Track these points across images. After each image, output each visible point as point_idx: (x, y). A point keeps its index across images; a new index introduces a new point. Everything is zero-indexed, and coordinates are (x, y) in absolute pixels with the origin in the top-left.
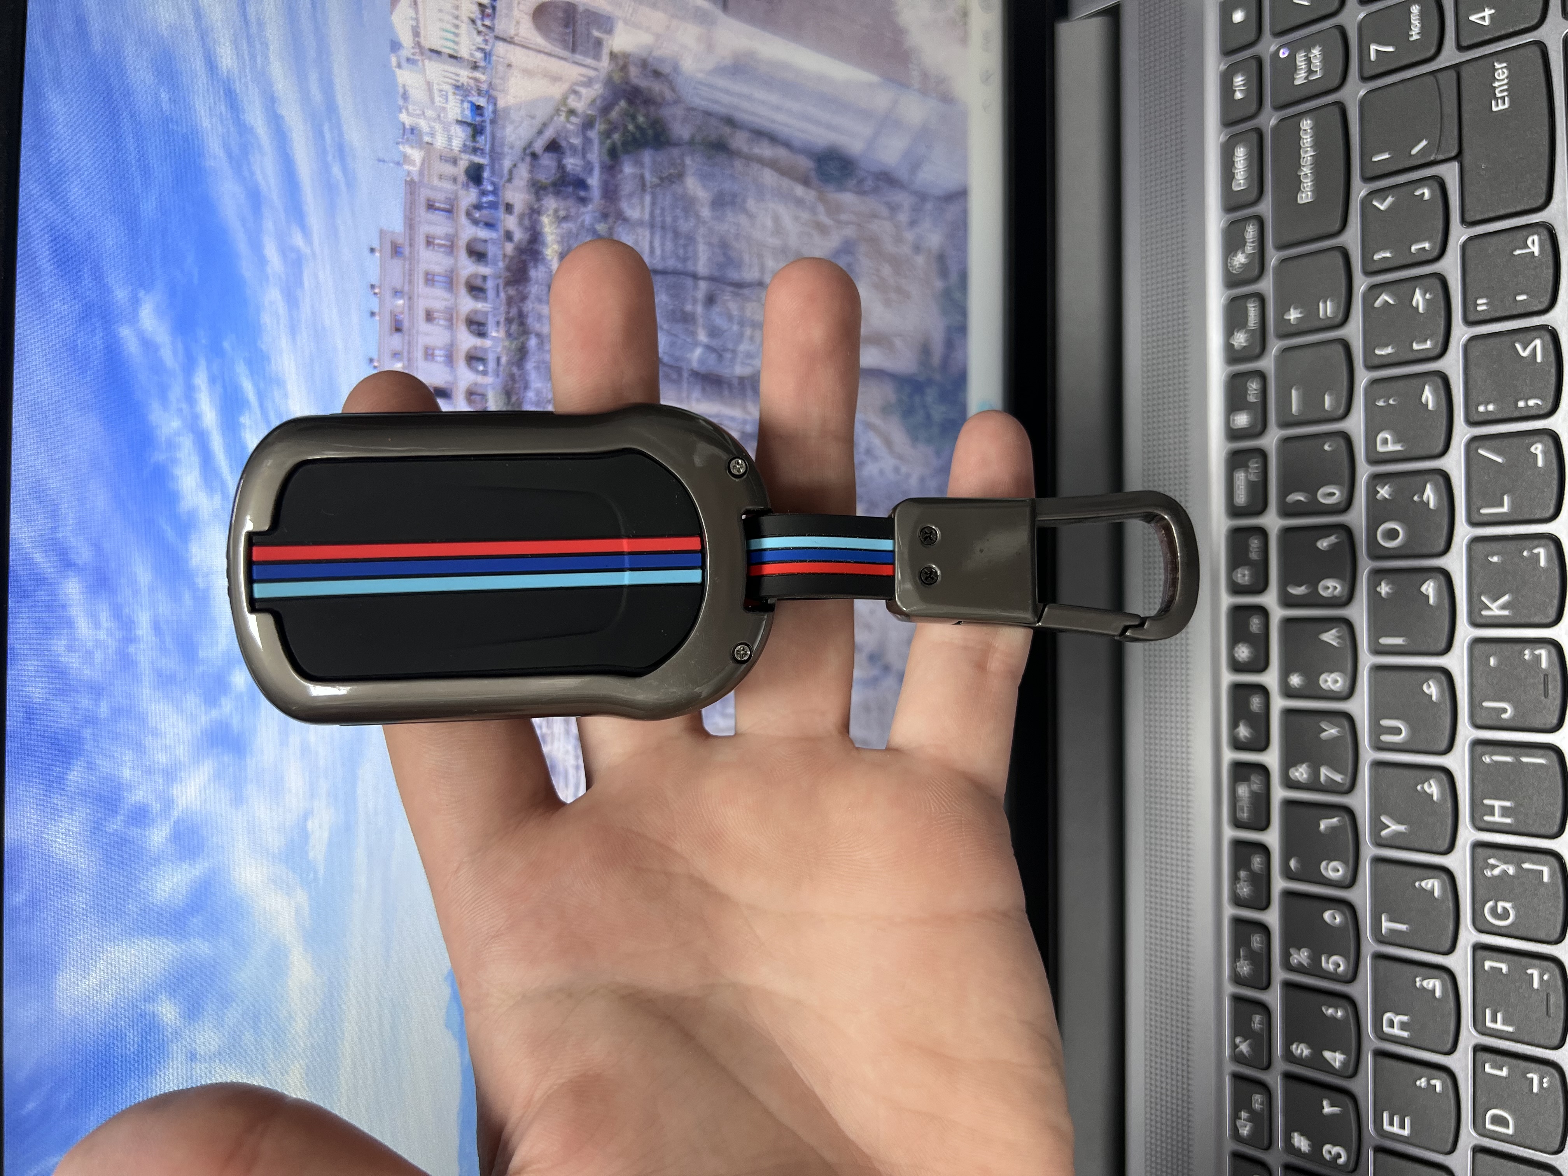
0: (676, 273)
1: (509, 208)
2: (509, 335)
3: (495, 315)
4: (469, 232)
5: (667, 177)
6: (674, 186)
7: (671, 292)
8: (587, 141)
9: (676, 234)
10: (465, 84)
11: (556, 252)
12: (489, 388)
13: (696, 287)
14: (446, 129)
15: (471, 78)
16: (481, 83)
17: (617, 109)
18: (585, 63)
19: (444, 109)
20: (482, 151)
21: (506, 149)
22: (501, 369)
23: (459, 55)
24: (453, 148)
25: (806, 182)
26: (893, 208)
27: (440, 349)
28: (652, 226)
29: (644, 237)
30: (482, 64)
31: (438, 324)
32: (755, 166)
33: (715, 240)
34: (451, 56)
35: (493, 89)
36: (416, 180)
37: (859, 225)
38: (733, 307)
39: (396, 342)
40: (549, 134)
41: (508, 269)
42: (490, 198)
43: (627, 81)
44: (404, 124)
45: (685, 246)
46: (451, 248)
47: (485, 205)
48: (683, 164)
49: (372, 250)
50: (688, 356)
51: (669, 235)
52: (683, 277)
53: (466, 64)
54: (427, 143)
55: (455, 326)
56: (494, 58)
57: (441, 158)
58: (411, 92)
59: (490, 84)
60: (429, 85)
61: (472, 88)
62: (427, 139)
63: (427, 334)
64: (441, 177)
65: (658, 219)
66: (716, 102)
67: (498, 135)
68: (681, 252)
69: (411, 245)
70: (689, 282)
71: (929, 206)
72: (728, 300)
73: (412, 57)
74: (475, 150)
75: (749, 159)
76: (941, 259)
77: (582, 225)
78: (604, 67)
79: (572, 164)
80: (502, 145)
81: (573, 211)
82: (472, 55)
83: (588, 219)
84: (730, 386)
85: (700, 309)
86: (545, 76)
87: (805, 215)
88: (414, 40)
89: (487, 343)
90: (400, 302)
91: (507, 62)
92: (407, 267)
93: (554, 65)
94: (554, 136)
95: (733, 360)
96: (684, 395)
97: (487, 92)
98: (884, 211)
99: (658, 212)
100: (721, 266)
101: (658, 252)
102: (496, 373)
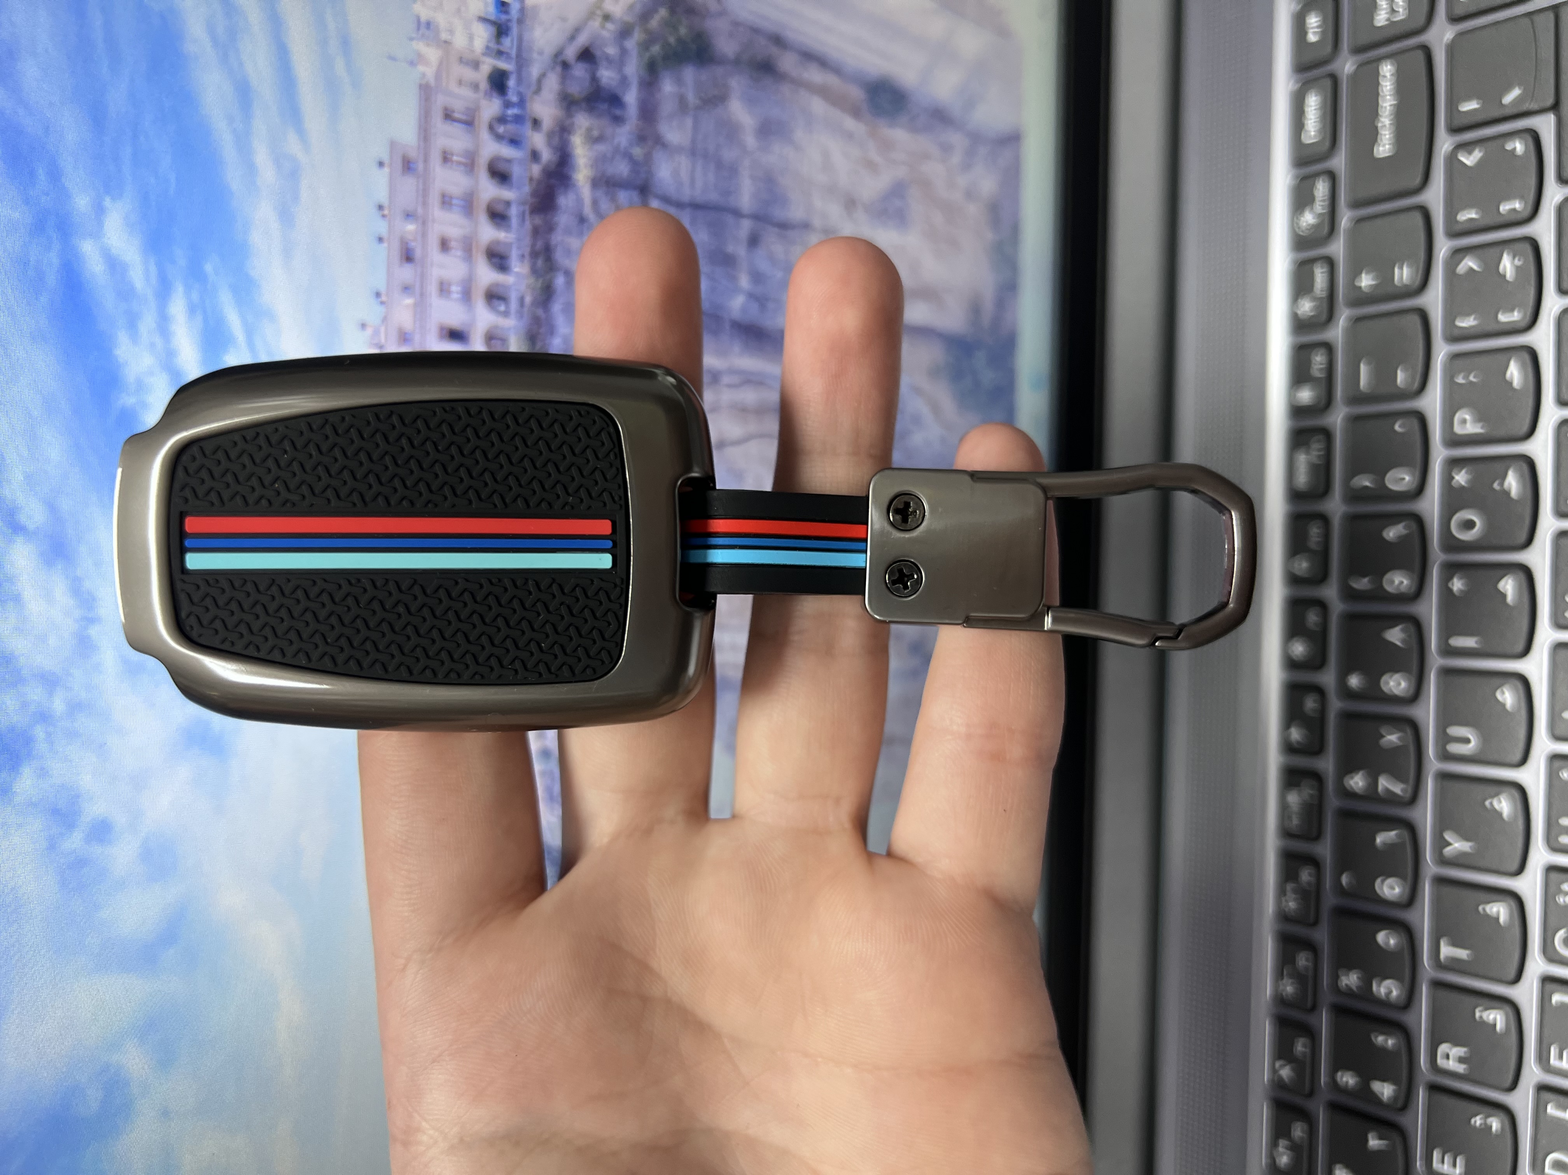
0: (717, 208)
1: (536, 123)
2: (534, 271)
3: (519, 248)
4: (491, 148)
5: (709, 99)
6: (716, 109)
7: (712, 230)
8: (624, 52)
9: (719, 165)
11: (587, 178)
12: (511, 332)
13: (738, 226)
14: (467, 27)
17: (657, 17)
20: (507, 55)
21: (535, 55)
22: (526, 309)
24: (475, 49)
25: (855, 113)
26: (946, 149)
27: (456, 283)
28: (693, 153)
29: (683, 165)
31: (454, 255)
32: (805, 93)
33: (760, 174)
36: (432, 84)
37: (911, 166)
38: (778, 249)
39: (406, 273)
40: (582, 40)
41: (535, 194)
42: (516, 111)
44: (419, 17)
45: (727, 179)
46: (470, 166)
47: (509, 119)
48: (727, 85)
49: (381, 164)
50: (729, 303)
51: (712, 165)
52: (724, 213)
54: (446, 42)
55: (473, 258)
57: (461, 60)
62: (444, 36)
63: (442, 266)
64: (460, 83)
65: (700, 146)
66: (766, 18)
67: (526, 36)
68: (723, 184)
69: (426, 160)
70: (731, 219)
71: (983, 149)
72: (772, 242)
74: (500, 54)
75: (799, 84)
76: (994, 208)
77: (618, 148)
79: (607, 77)
80: (530, 49)
81: (607, 132)
83: (623, 141)
84: (773, 340)
85: (742, 251)
87: (855, 152)
89: (509, 279)
90: (411, 227)
92: (421, 187)
94: (587, 43)
95: (775, 310)
96: (726, 347)
98: (937, 152)
99: (700, 137)
100: (765, 203)
101: (699, 184)
102: (520, 314)
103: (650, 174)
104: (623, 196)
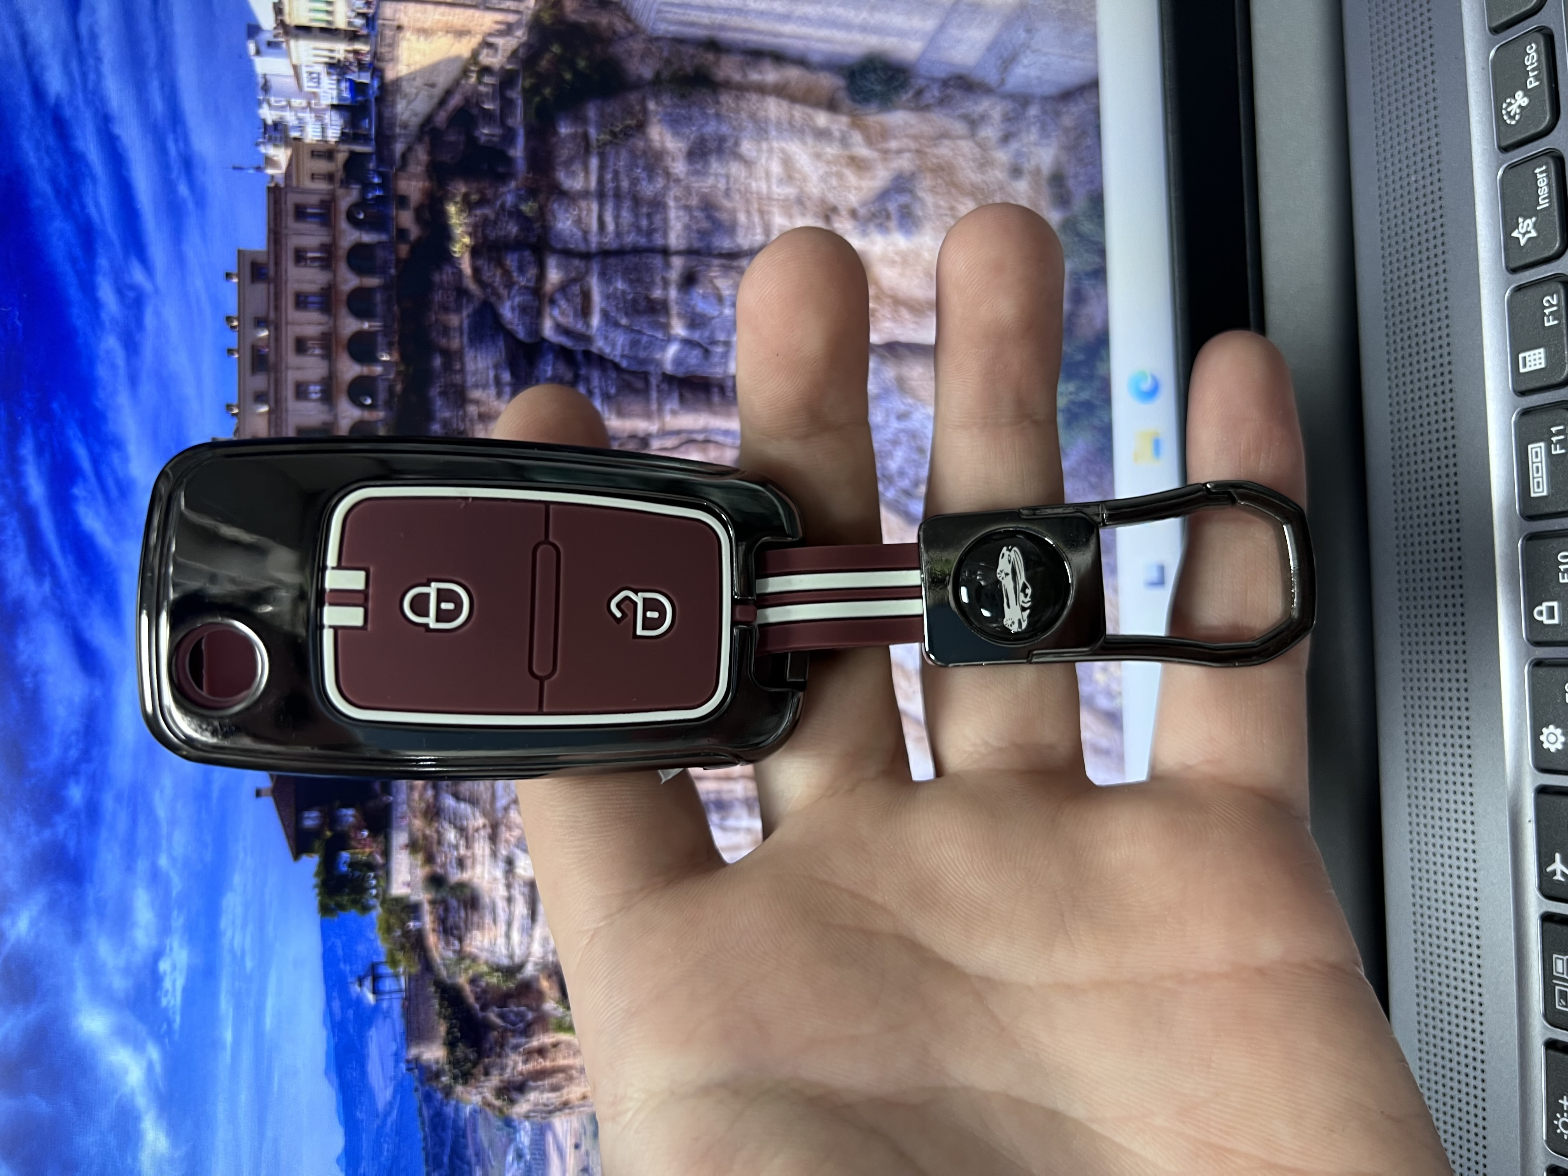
0: (636, 251)
1: (403, 201)
2: (404, 358)
3: (385, 335)
4: (350, 236)
5: (621, 131)
6: (632, 141)
7: (632, 277)
8: (507, 105)
9: (637, 201)
10: (342, 59)
11: (467, 246)
12: (379, 425)
13: (667, 266)
14: (319, 118)
15: (349, 52)
16: (362, 54)
17: (548, 56)
18: (503, 6)
19: (315, 95)
20: (364, 139)
21: (398, 130)
22: (396, 398)
23: (333, 27)
24: (329, 139)
25: (832, 106)
26: (973, 123)
27: (315, 383)
28: (601, 196)
29: (589, 210)
30: (364, 32)
31: (312, 355)
32: (754, 97)
33: (694, 202)
34: (322, 30)
35: (379, 60)
36: (282, 185)
37: (918, 152)
38: (724, 285)
39: (260, 382)
40: (455, 101)
41: (402, 275)
42: (378, 193)
43: (560, 19)
44: (264, 122)
45: (649, 216)
46: (327, 260)
47: (371, 202)
48: (645, 110)
49: (228, 276)
50: (658, 356)
51: (627, 204)
52: (645, 255)
53: (342, 36)
54: (295, 139)
55: (334, 356)
56: (380, 22)
57: (313, 154)
58: (274, 82)
59: (375, 55)
60: (295, 68)
61: (351, 64)
62: (295, 134)
63: (299, 368)
64: (313, 177)
65: (610, 185)
66: (692, 24)
67: (387, 114)
68: (644, 223)
69: (277, 264)
70: (657, 261)
71: (1033, 111)
72: (716, 277)
73: (272, 39)
74: (356, 138)
75: (742, 89)
76: (1057, 180)
77: (502, 207)
78: (528, 8)
79: (486, 135)
80: (392, 125)
81: (489, 193)
82: (350, 24)
83: (510, 200)
84: (722, 389)
85: (673, 293)
86: (447, 32)
87: (831, 150)
88: (276, 19)
89: (378, 370)
90: (264, 333)
91: (396, 23)
92: (272, 290)
93: (459, 17)
94: (462, 103)
95: (725, 355)
96: (654, 407)
97: (371, 64)
98: (959, 127)
99: (609, 176)
100: (703, 234)
101: (611, 227)
102: (388, 405)
103: (546, 229)
104: (511, 261)
